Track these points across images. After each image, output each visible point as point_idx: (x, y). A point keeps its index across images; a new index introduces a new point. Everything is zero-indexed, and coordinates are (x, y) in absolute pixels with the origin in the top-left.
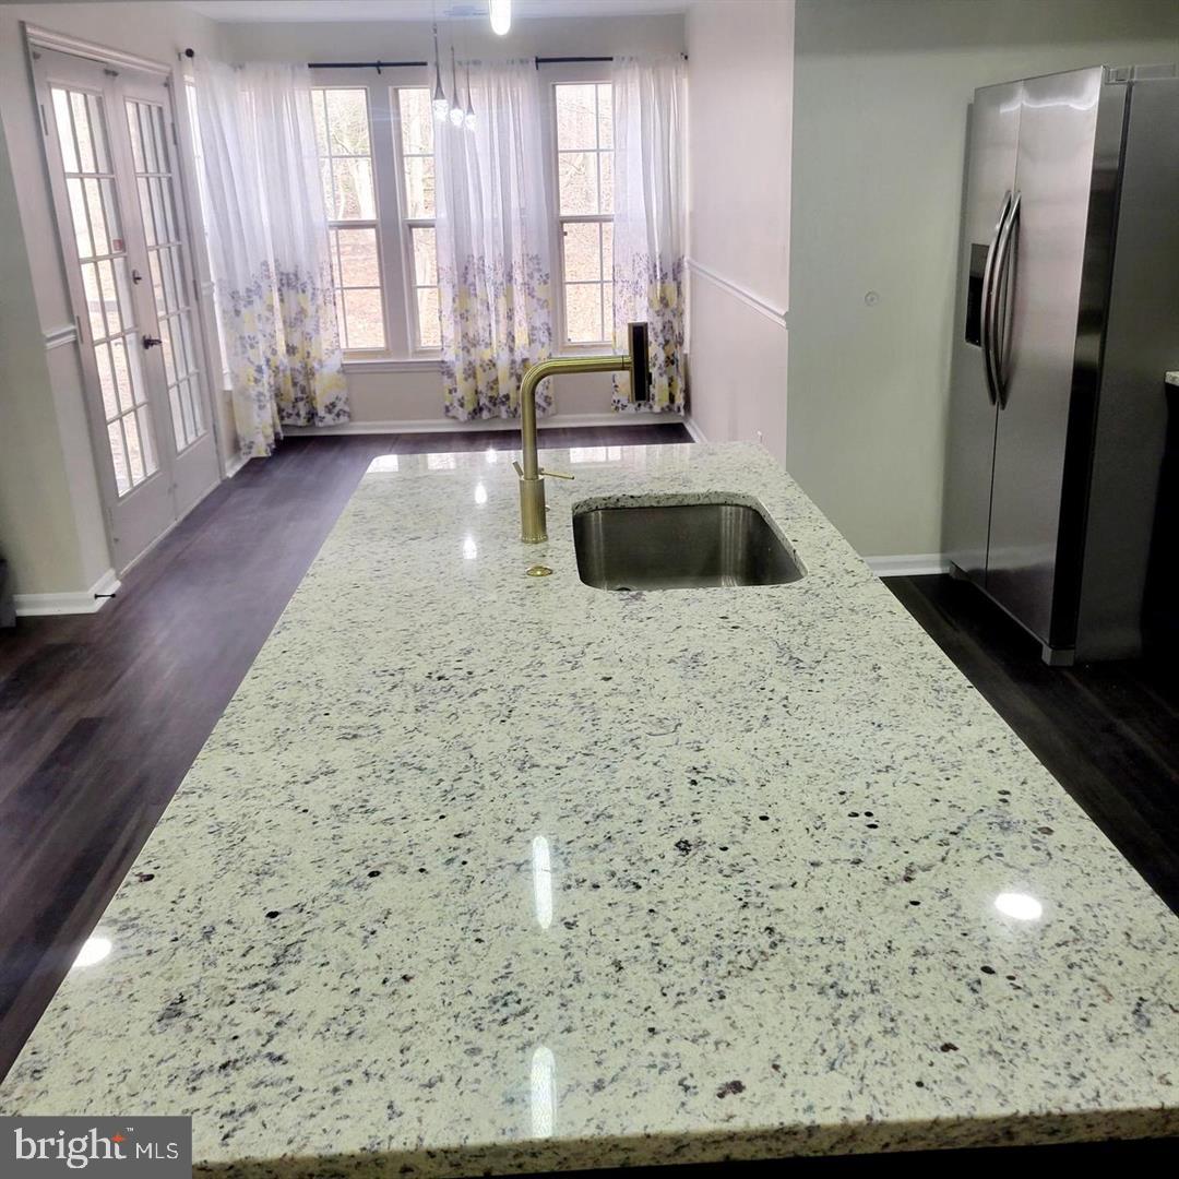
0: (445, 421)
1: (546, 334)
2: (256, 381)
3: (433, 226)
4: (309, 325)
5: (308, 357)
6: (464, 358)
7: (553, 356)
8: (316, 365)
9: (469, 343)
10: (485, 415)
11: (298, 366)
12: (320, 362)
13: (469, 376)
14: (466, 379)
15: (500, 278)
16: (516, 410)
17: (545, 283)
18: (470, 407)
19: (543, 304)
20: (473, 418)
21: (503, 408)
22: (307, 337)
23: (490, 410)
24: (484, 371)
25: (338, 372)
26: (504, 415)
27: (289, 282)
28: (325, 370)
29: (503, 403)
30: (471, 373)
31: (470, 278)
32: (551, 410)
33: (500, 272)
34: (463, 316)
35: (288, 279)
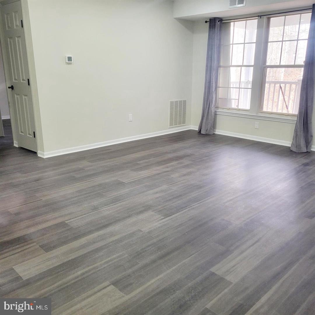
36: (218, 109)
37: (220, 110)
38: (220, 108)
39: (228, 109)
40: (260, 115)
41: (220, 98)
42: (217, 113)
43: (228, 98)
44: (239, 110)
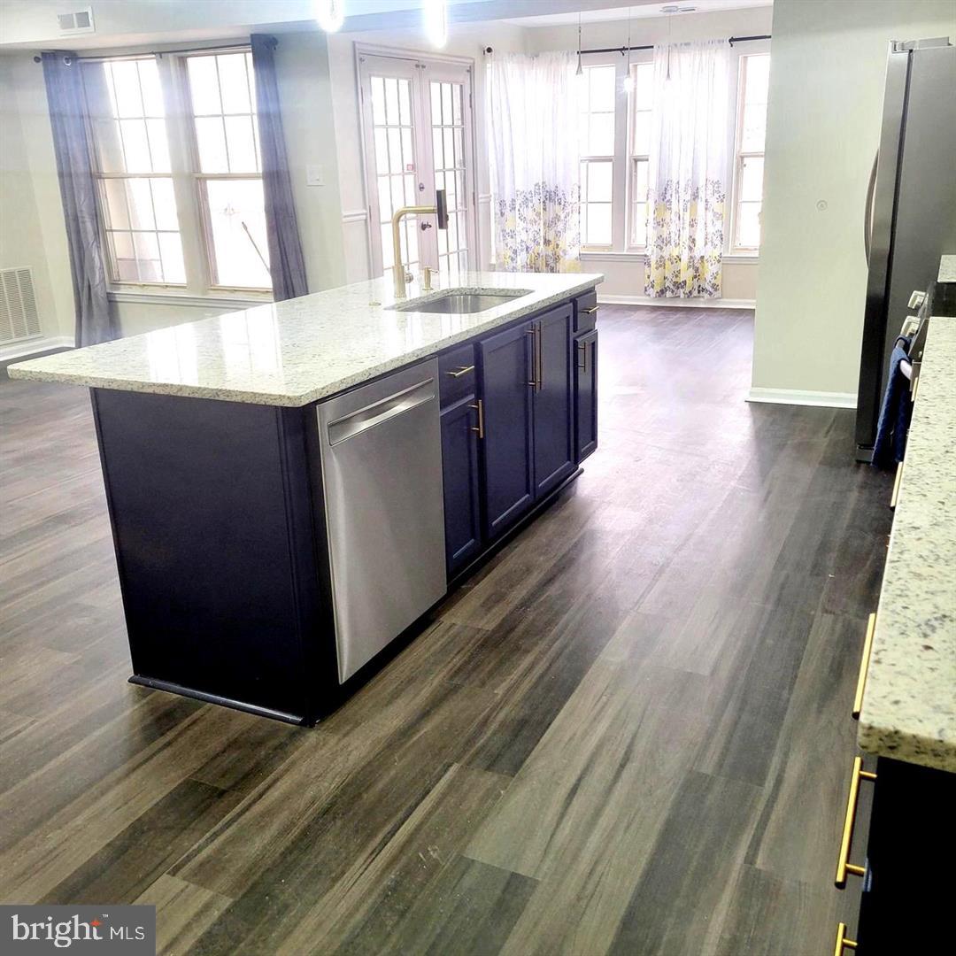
0: (644, 297)
1: (719, 238)
2: (512, 259)
3: (647, 160)
4: (560, 226)
5: (557, 247)
6: (657, 252)
7: (723, 255)
8: (561, 254)
9: (663, 242)
10: (668, 294)
11: (550, 253)
12: (564, 251)
13: (660, 266)
14: (657, 268)
15: (688, 197)
16: (690, 292)
17: (722, 201)
18: (658, 288)
19: (718, 216)
20: (660, 296)
21: (681, 290)
22: (558, 234)
23: (673, 292)
24: (672, 263)
25: (577, 259)
26: (682, 296)
27: (551, 197)
28: (567, 257)
29: (682, 287)
30: (661, 264)
31: (668, 197)
32: (717, 294)
33: (690, 192)
34: (660, 223)
35: (550, 195)
36: (119, 289)
37: (123, 290)
38: (122, 286)
39: (140, 286)
40: (213, 295)
41: (120, 259)
42: (118, 300)
43: (137, 258)
44: (167, 286)
